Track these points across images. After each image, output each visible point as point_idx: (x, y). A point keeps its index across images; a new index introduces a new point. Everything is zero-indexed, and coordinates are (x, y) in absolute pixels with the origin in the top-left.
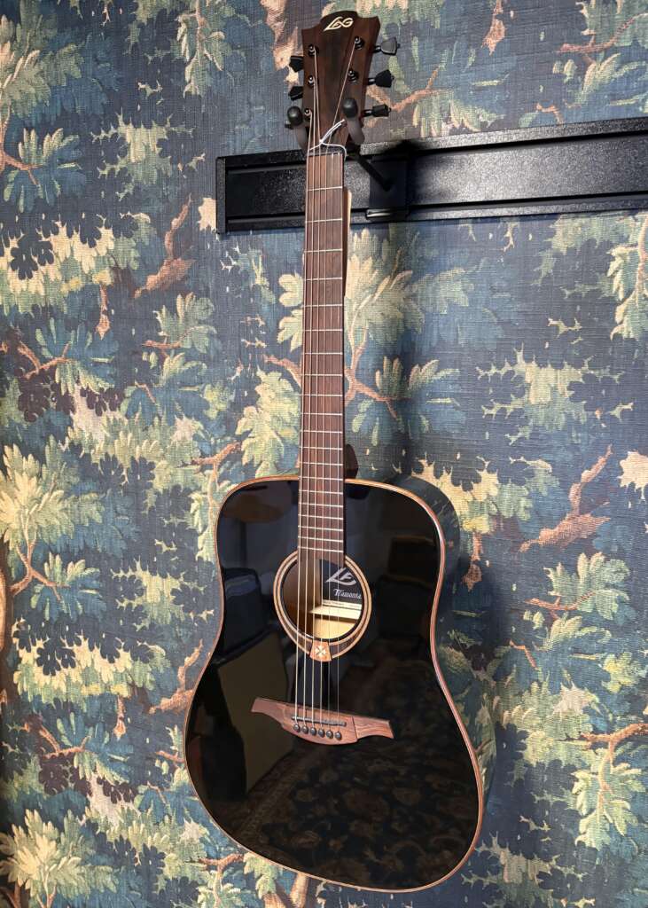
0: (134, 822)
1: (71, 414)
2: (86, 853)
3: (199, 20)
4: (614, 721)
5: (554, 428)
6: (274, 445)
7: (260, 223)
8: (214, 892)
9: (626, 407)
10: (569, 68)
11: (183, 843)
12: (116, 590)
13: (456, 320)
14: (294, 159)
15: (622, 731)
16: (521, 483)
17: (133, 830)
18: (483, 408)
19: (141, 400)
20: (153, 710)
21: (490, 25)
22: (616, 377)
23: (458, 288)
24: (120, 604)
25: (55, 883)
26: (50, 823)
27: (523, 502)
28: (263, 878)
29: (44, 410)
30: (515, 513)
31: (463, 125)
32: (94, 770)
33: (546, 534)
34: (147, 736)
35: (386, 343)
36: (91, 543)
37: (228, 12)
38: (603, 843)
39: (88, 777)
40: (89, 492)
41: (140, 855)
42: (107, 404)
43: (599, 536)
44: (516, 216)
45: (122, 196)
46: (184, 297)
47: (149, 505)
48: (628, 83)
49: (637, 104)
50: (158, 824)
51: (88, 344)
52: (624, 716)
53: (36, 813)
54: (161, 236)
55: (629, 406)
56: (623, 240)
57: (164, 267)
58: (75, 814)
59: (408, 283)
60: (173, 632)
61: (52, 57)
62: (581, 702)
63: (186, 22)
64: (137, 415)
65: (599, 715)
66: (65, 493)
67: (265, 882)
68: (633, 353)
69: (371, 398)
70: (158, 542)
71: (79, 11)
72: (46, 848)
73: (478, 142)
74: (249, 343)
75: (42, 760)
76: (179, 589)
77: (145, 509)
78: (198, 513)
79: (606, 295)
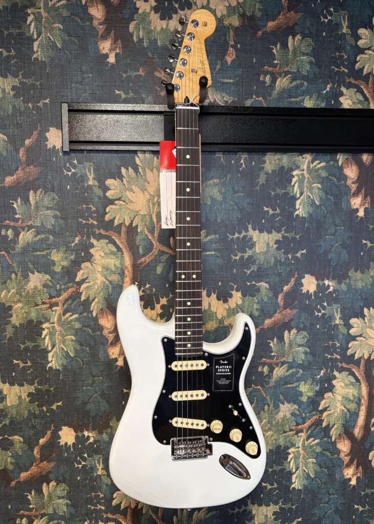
3: (44, 14)
4: (306, 417)
5: (269, 265)
6: (104, 286)
9: (303, 252)
10: (268, 79)
13: (215, 208)
15: (310, 421)
16: (254, 296)
18: (232, 256)
20: (13, 483)
21: (228, 50)
22: (298, 237)
23: (216, 190)
27: (255, 306)
30: (251, 312)
31: (215, 101)
33: (268, 322)
34: (9, 503)
37: (65, 13)
38: (304, 485)
43: (294, 320)
46: (35, 192)
47: (8, 336)
48: (296, 90)
49: (301, 101)
52: (310, 413)
54: (17, 151)
55: (304, 251)
56: (298, 167)
57: (19, 172)
62: (289, 411)
63: (34, 14)
65: (298, 415)
68: (305, 224)
69: (168, 253)
70: (15, 362)
74: (84, 222)
76: (34, 392)
77: (5, 339)
78: (47, 338)
79: (291, 195)
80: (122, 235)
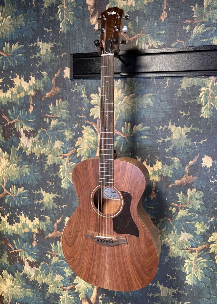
0: (39, 274)
1: (20, 139)
2: (22, 284)
3: (65, 7)
4: (198, 244)
5: (181, 147)
6: (88, 150)
7: (84, 76)
8: (65, 298)
9: (204, 141)
10: (188, 28)
11: (55, 282)
12: (34, 198)
13: (149, 110)
14: (96, 56)
15: (201, 247)
16: (169, 165)
17: (38, 277)
18: (158, 140)
19: (43, 134)
20: (46, 237)
21: (162, 13)
22: (201, 131)
23: (150, 100)
24: (35, 202)
25: (12, 294)
26: (10, 274)
27: (170, 171)
28: (81, 293)
29: (11, 137)
30: (167, 174)
31: (152, 46)
32: (26, 257)
33: (177, 182)
34: (44, 246)
35: (126, 117)
36: (26, 182)
37: (75, 5)
38: (194, 283)
39: (23, 259)
40: (25, 164)
41: (41, 285)
42: (32, 135)
43: (195, 183)
44: (169, 77)
45: (38, 66)
46: (58, 100)
47: (46, 169)
48: (208, 33)
49: (210, 41)
50: (47, 275)
51: (26, 115)
52: (202, 242)
53: (6, 271)
54: (51, 79)
55: (205, 140)
56: (204, 86)
57: (52, 90)
58: (19, 272)
59: (133, 98)
60: (53, 212)
61: (15, 18)
62: (187, 237)
63: (60, 8)
64: (42, 139)
65: (193, 242)
66: (17, 165)
67: (82, 295)
68: (207, 123)
69: (120, 136)
70: (48, 182)
71: (24, 3)
72: (9, 282)
73: (157, 52)
74: (80, 116)
75: (8, 254)
76: (55, 197)
77: (44, 171)
78: (62, 172)
79: (199, 104)
80: (97, 124)
